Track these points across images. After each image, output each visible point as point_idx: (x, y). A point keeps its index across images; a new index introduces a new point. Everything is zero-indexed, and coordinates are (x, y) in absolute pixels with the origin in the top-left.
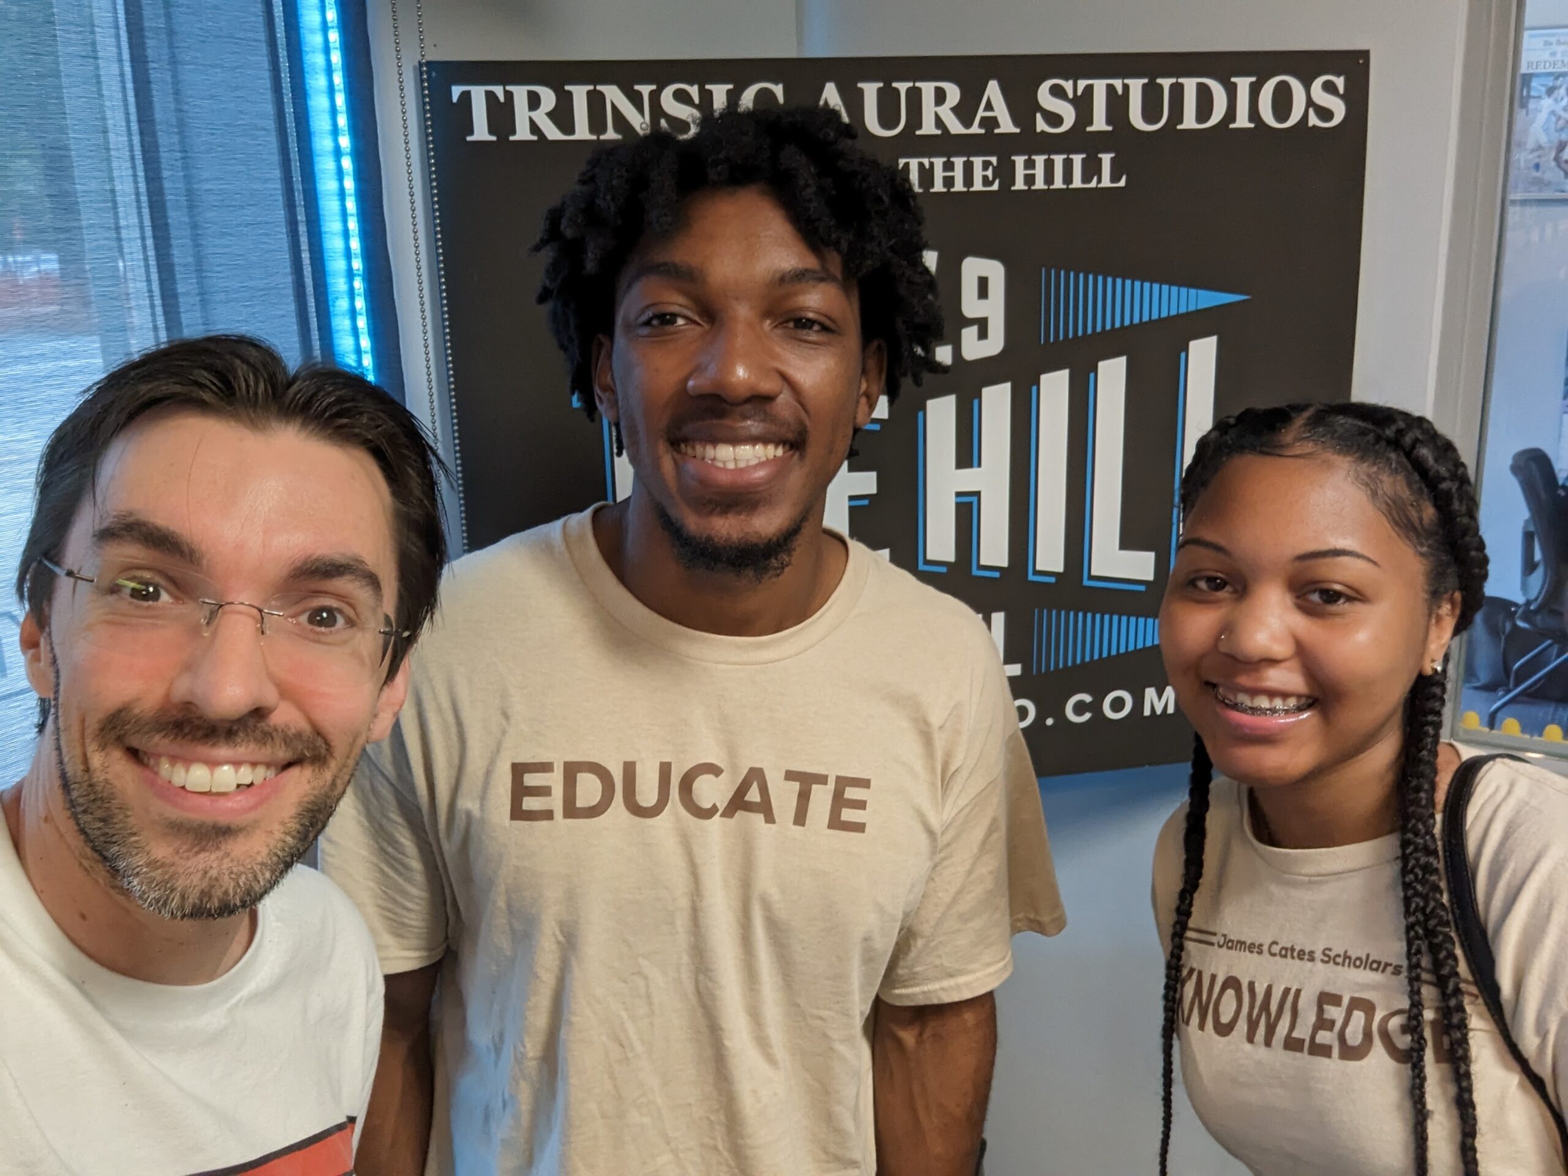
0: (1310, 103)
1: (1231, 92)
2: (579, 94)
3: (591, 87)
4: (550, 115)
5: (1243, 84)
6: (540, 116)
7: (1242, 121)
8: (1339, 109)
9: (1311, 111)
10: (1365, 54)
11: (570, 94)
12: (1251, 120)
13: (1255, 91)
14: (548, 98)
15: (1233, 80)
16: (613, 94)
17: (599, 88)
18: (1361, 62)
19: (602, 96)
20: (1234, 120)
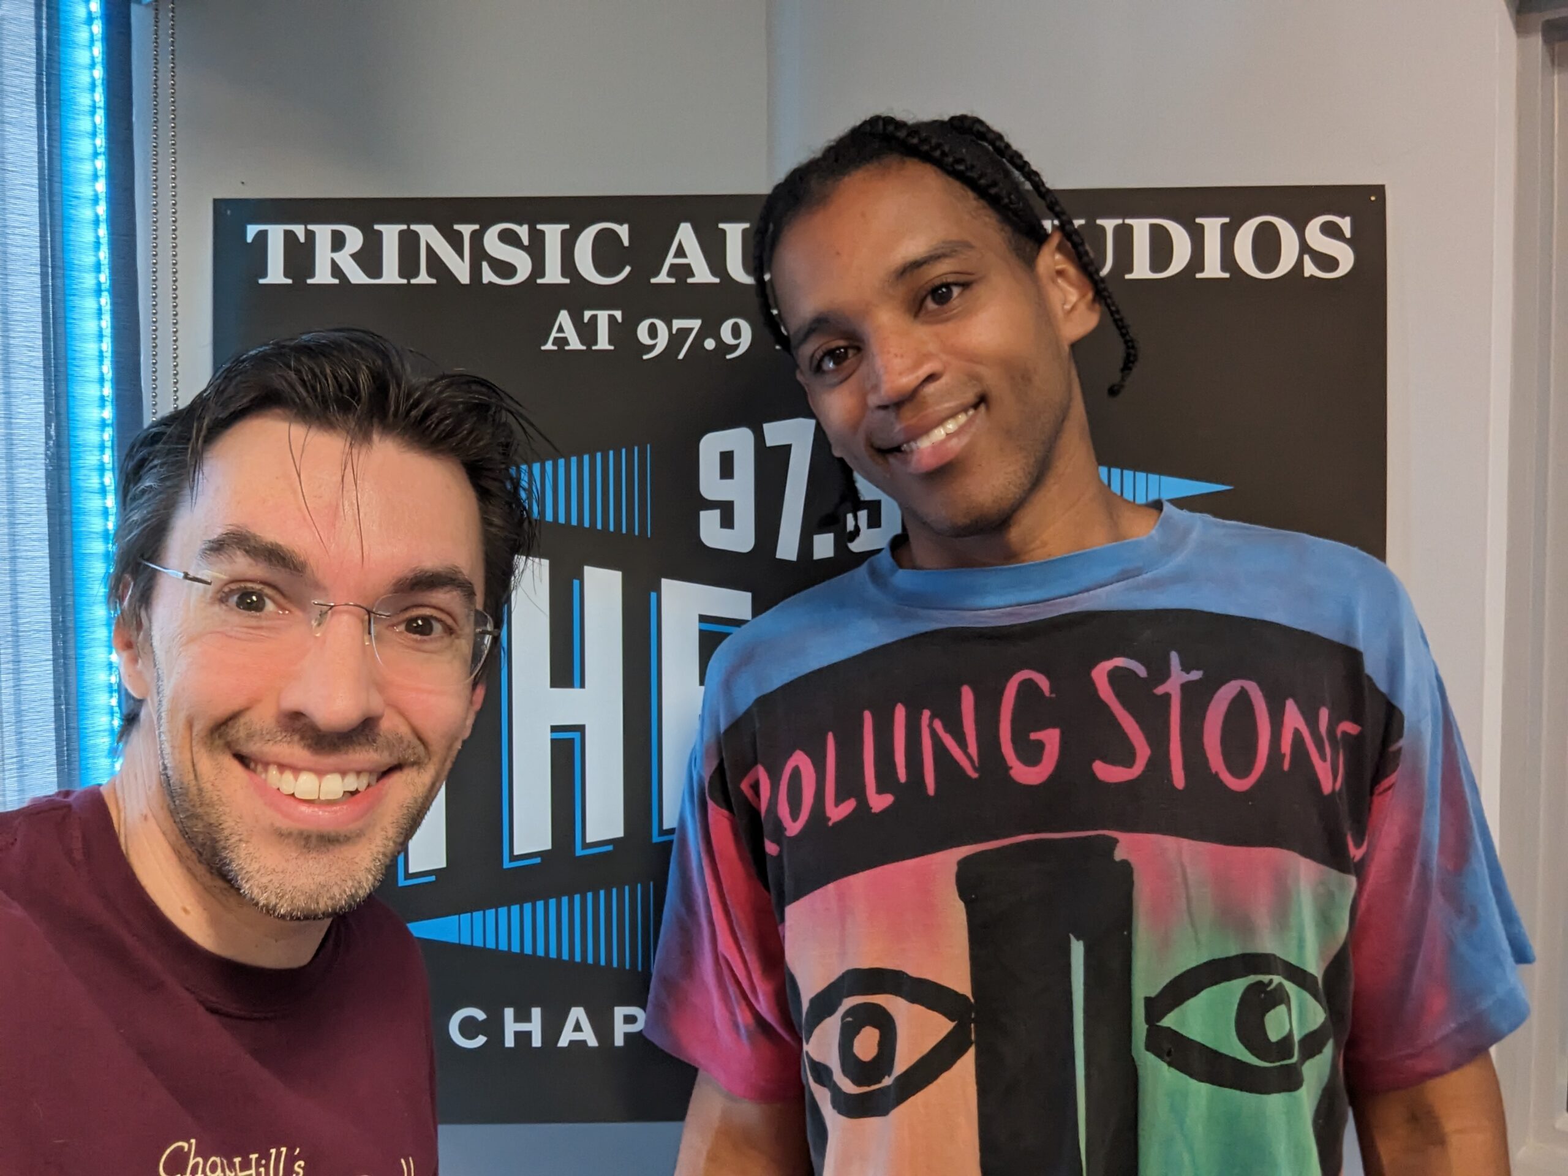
0: (1305, 248)
1: (1197, 236)
2: (390, 234)
3: (404, 227)
4: (353, 256)
5: (1212, 226)
6: (345, 260)
7: (1213, 269)
8: (1346, 258)
9: (1306, 258)
10: (1380, 190)
11: (380, 233)
12: (1224, 268)
13: (1228, 235)
14: (354, 238)
15: (1198, 220)
16: (429, 234)
17: (413, 227)
18: (1373, 198)
19: (416, 236)
20: (1202, 270)
